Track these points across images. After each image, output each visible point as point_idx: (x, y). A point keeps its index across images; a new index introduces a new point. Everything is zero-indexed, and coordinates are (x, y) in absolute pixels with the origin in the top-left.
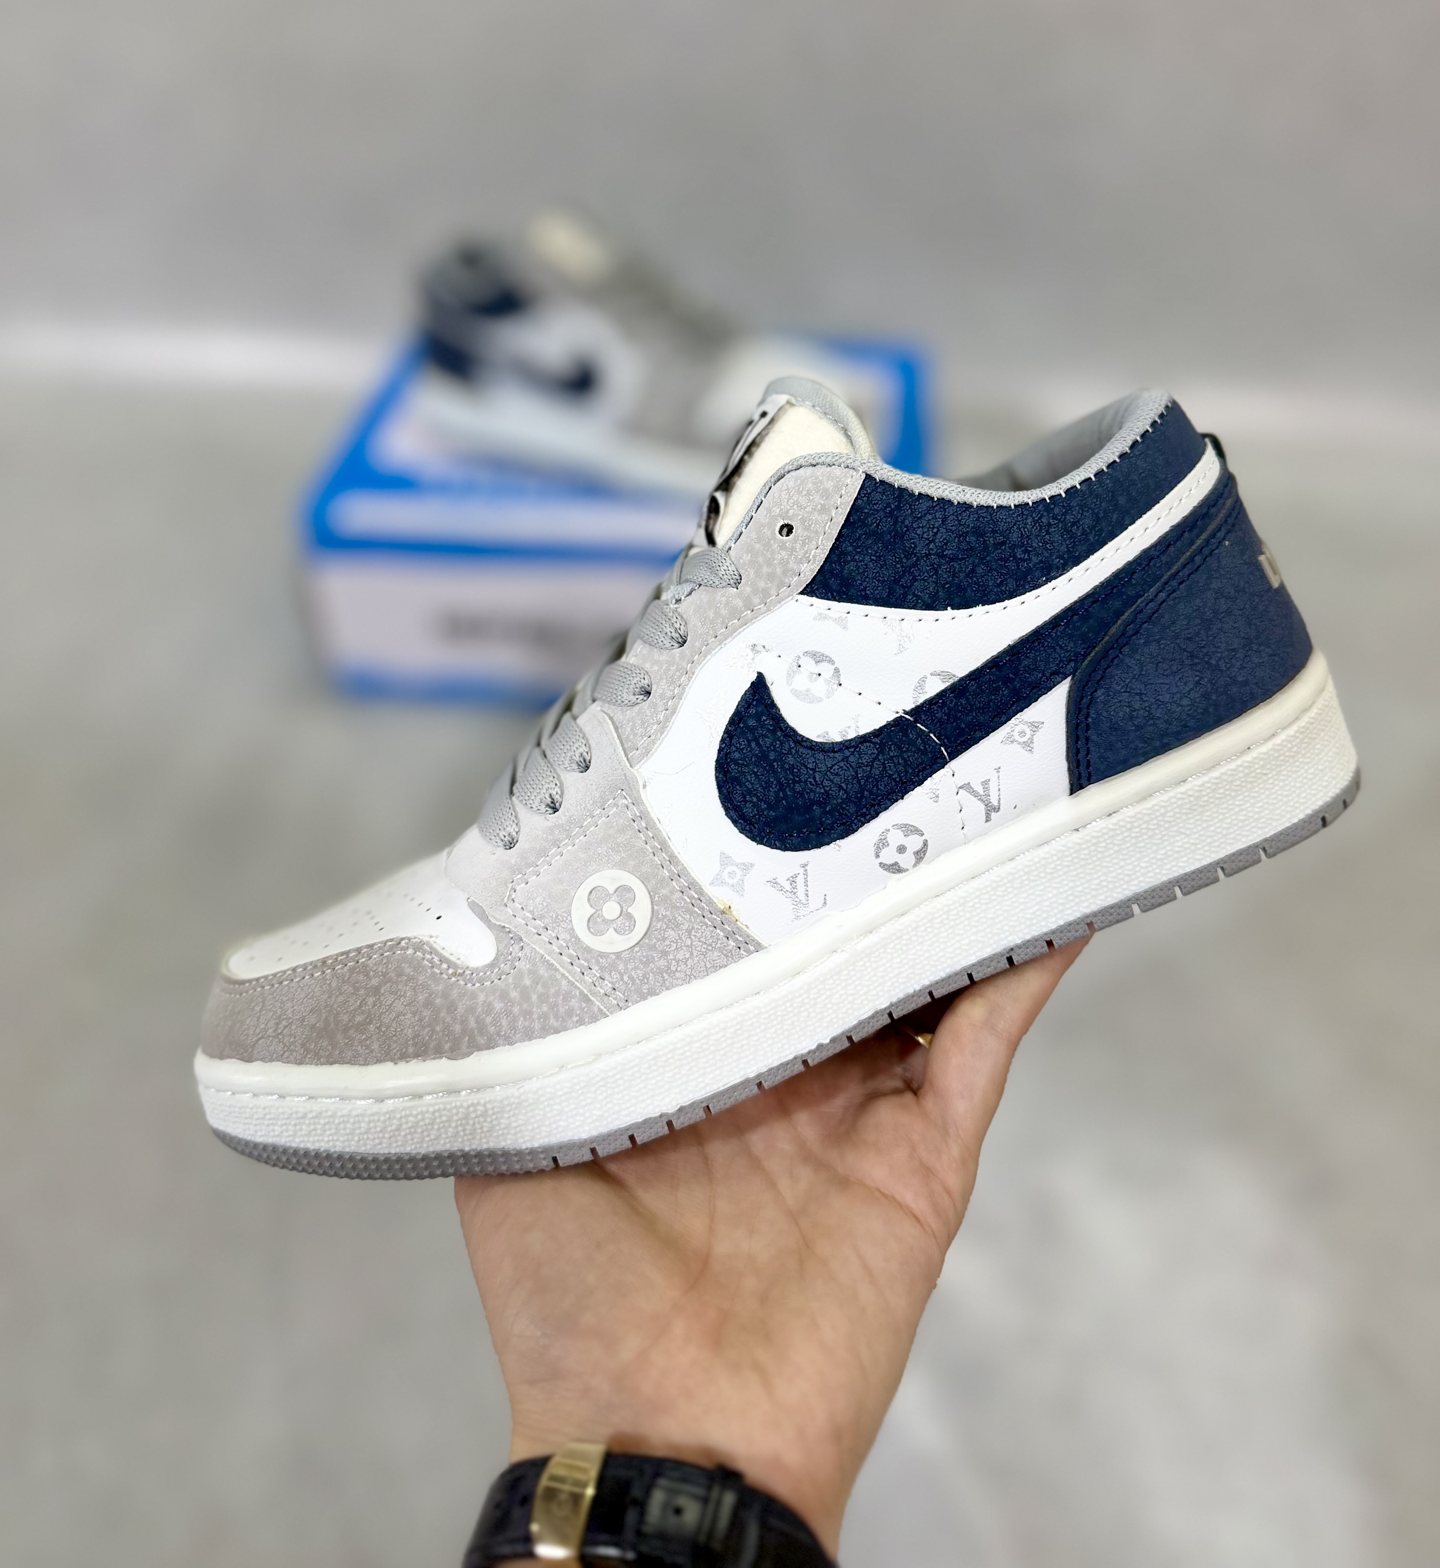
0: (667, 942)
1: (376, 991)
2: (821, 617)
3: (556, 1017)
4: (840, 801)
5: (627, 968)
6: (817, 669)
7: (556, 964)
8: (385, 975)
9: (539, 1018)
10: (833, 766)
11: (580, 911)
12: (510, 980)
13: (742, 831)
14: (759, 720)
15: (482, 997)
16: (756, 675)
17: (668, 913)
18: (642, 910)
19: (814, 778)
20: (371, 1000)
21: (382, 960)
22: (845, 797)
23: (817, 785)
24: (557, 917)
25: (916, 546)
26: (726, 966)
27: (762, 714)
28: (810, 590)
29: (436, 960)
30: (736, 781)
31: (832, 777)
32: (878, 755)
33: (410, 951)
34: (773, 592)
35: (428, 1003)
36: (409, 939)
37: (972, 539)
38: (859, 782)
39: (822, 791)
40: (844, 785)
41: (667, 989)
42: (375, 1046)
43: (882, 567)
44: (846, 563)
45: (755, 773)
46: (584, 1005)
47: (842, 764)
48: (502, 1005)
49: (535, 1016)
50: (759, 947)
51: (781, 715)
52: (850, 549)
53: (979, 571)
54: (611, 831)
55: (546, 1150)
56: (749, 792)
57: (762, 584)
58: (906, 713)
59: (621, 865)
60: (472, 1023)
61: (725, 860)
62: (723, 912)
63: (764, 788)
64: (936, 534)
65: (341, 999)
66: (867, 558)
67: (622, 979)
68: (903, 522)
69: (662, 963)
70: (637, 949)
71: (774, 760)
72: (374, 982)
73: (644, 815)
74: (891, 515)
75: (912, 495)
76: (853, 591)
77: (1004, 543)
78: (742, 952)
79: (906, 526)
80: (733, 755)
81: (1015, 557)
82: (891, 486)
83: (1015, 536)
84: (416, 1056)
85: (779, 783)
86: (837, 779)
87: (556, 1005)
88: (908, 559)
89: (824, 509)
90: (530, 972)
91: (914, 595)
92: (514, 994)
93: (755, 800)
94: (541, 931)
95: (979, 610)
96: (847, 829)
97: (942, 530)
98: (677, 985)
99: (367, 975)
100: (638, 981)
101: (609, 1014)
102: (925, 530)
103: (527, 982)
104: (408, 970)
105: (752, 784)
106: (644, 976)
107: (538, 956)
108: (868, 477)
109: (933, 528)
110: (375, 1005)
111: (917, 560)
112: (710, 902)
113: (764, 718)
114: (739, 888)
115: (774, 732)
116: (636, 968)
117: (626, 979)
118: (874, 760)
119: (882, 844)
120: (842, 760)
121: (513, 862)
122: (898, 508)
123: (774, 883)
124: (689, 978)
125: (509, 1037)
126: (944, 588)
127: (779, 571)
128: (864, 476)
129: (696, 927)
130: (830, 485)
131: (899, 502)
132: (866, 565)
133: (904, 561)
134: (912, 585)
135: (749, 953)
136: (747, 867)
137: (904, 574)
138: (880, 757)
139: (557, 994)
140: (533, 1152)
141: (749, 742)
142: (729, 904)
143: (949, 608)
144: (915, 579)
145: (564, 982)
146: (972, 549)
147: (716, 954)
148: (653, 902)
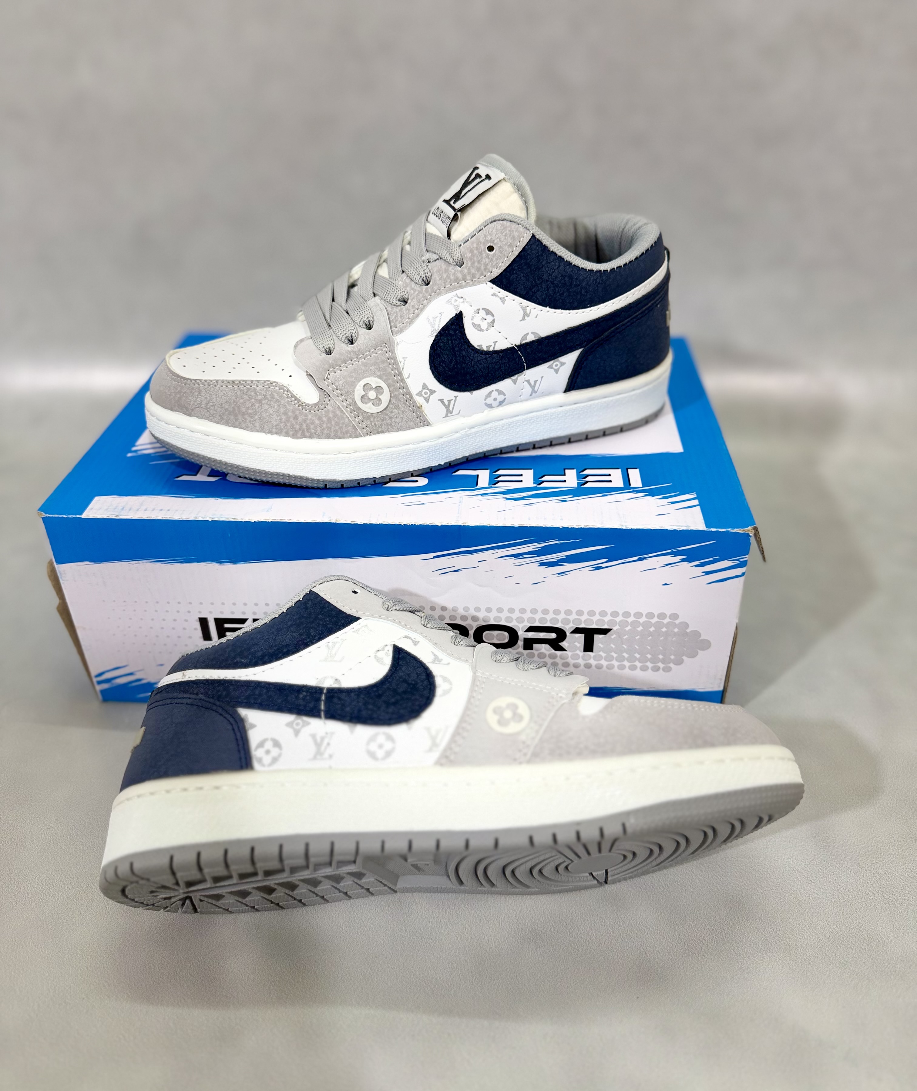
0: (393, 414)
1: (260, 401)
2: (494, 295)
3: (341, 432)
4: (478, 375)
5: (374, 420)
6: (485, 317)
7: (345, 411)
9: (334, 431)
10: (480, 360)
11: (359, 391)
12: (323, 413)
13: (435, 377)
14: (455, 332)
15: (310, 417)
16: (459, 312)
17: (396, 402)
18: (385, 398)
19: (471, 363)
22: (481, 374)
23: (472, 366)
24: (348, 392)
25: (543, 275)
26: (414, 428)
27: (457, 330)
28: (493, 281)
29: (290, 395)
30: (439, 356)
31: (478, 365)
32: (500, 360)
33: (277, 388)
34: (477, 276)
35: (285, 413)
36: (277, 383)
37: (567, 279)
38: (488, 369)
39: (473, 369)
40: (482, 369)
41: (389, 432)
42: (257, 425)
43: (527, 280)
44: (513, 274)
45: (447, 355)
46: (354, 430)
47: (484, 360)
48: (319, 422)
49: (332, 430)
50: (429, 424)
51: (465, 333)
52: (516, 268)
53: (565, 294)
54: (378, 361)
55: (323, 481)
56: (443, 362)
57: (473, 271)
58: (515, 345)
59: (380, 377)
60: (304, 426)
62: (419, 408)
63: (449, 362)
64: (553, 272)
65: (242, 401)
66: (522, 275)
67: (371, 424)
68: (541, 263)
69: (389, 422)
70: (380, 413)
71: (457, 351)
72: (260, 397)
73: (394, 358)
75: (549, 251)
76: (511, 288)
77: (579, 285)
78: (422, 424)
79: (542, 265)
80: (440, 344)
81: (581, 293)
82: (542, 243)
83: (584, 284)
84: (277, 433)
85: (456, 361)
86: (480, 366)
87: (342, 427)
88: (538, 280)
90: (333, 412)
91: (536, 297)
92: (324, 419)
93: (444, 365)
94: (340, 396)
95: (559, 311)
96: (478, 387)
97: (556, 271)
98: (393, 431)
100: (377, 426)
101: (363, 436)
103: (331, 415)
104: (276, 396)
105: (445, 359)
106: (381, 425)
107: (337, 406)
108: (533, 236)
109: (553, 269)
110: (259, 407)
111: (542, 282)
112: (415, 402)
113: (458, 332)
114: (427, 400)
115: (460, 339)
116: (378, 421)
117: (373, 424)
118: (497, 362)
120: (485, 359)
121: (330, 362)
123: (442, 401)
124: (398, 430)
125: (319, 436)
126: (549, 298)
127: (482, 268)
128: (532, 235)
129: (406, 410)
130: (516, 234)
131: (543, 253)
132: (521, 277)
133: (537, 280)
134: (536, 293)
135: (424, 425)
136: (433, 392)
137: (534, 287)
138: (500, 362)
139: (343, 423)
140: (318, 481)
141: (448, 340)
142: (421, 404)
143: (548, 307)
144: (538, 290)
145: (347, 420)
146: (565, 284)
147: (412, 423)
148: (391, 396)
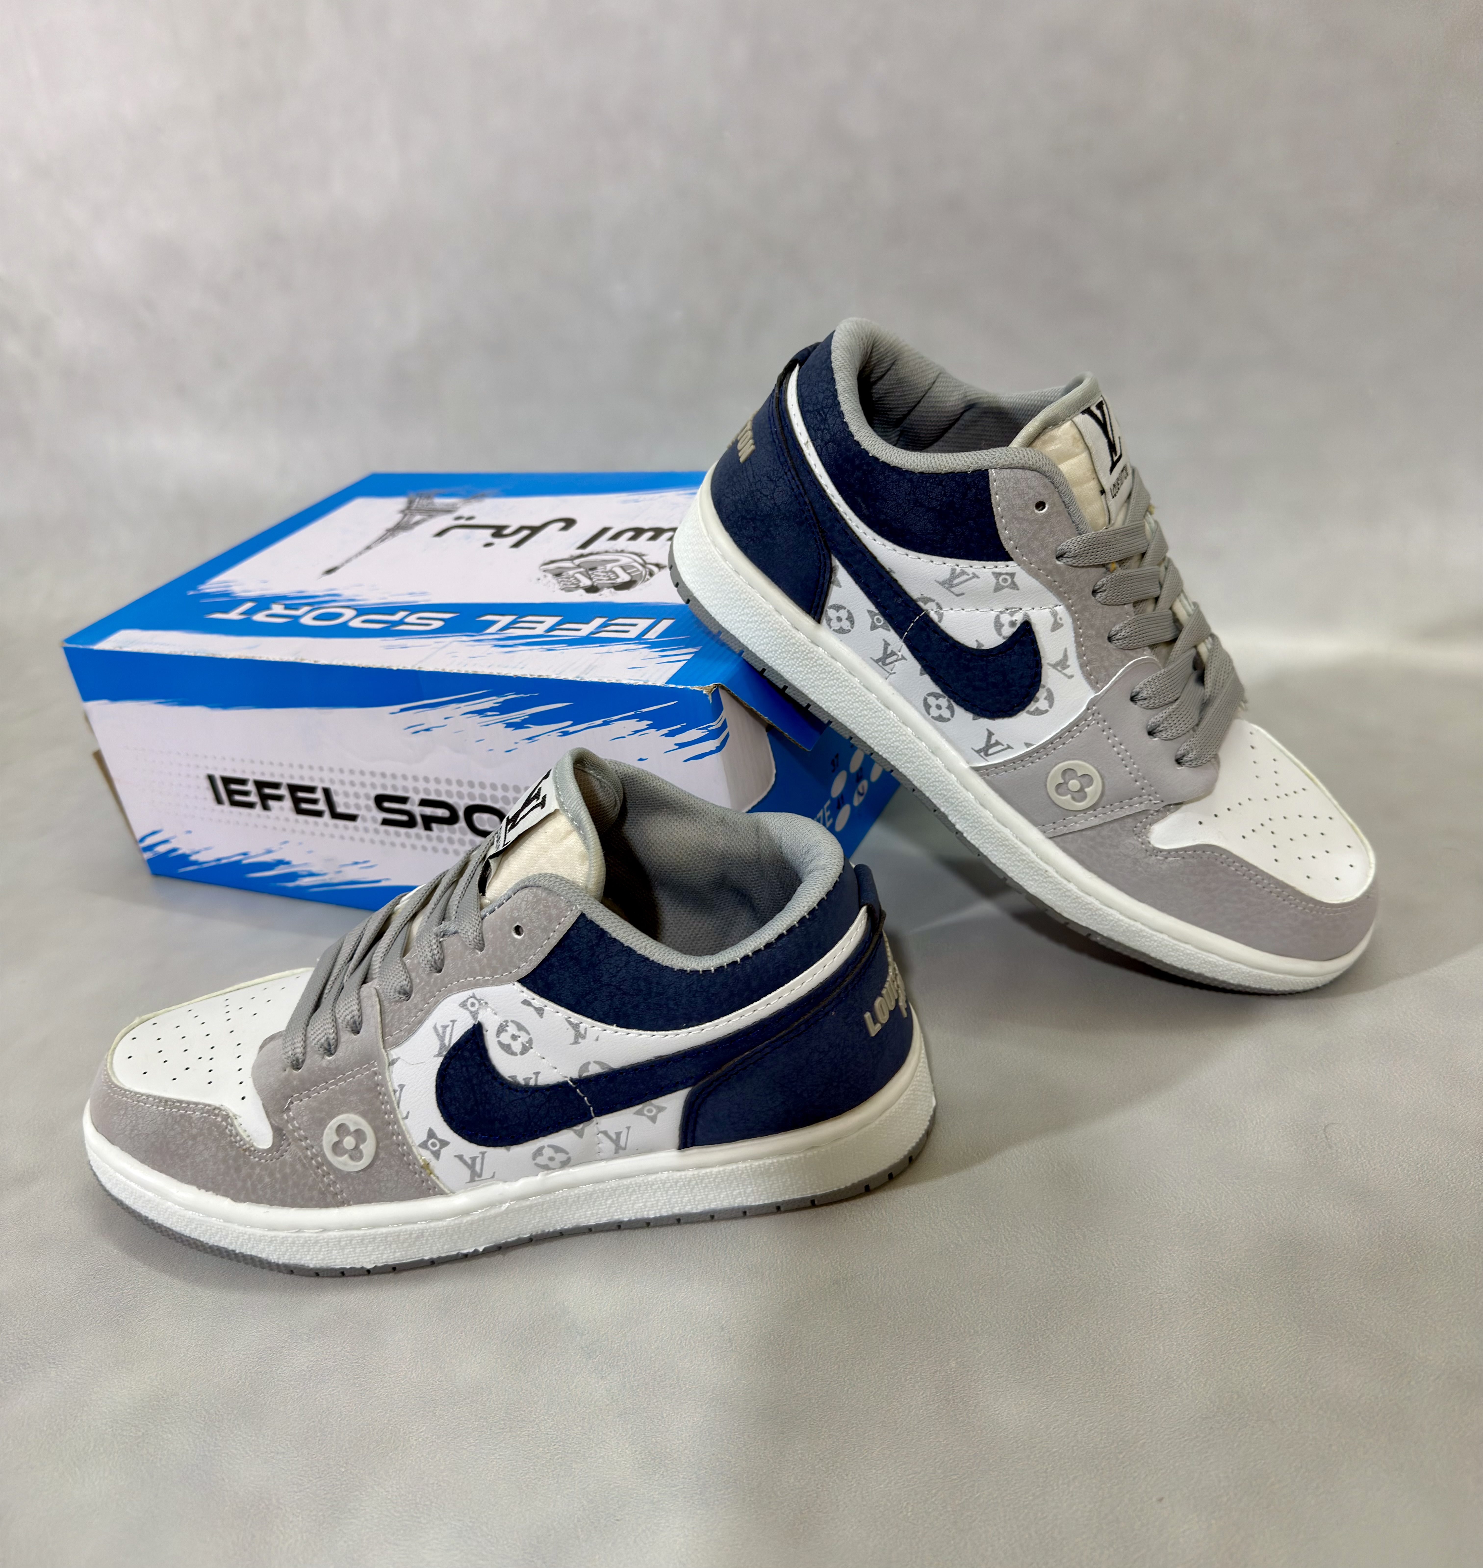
0: (382, 1175)
2: (526, 1003)
3: (303, 1198)
5: (353, 1183)
6: (517, 1033)
8: (201, 1129)
9: (292, 1195)
10: (514, 1100)
11: (330, 1135)
14: (471, 1054)
15: (257, 1170)
16: (478, 1022)
17: (387, 1157)
18: (368, 1148)
20: (190, 1143)
21: (201, 1118)
23: (501, 1109)
24: (314, 1135)
26: (418, 1198)
27: (476, 1049)
28: (522, 981)
29: (234, 1132)
30: (451, 1088)
31: (512, 1107)
32: (546, 1102)
33: (219, 1119)
34: (500, 971)
35: (224, 1161)
36: (220, 1110)
37: (642, 983)
38: (529, 1115)
39: (504, 1114)
41: (377, 1202)
42: (189, 1173)
43: (576, 983)
44: (551, 973)
45: (462, 1088)
46: (322, 1196)
49: (290, 1194)
50: (443, 1193)
52: (557, 963)
53: (642, 1007)
54: (362, 1088)
55: (286, 1265)
56: (456, 1099)
57: (494, 962)
58: (572, 1080)
59: (364, 1115)
60: (250, 1185)
61: (431, 1134)
62: (424, 1167)
64: (618, 972)
66: (567, 974)
67: (349, 1188)
68: (598, 956)
69: (377, 1186)
71: (476, 1084)
73: (386, 1085)
74: (592, 947)
75: (610, 938)
76: (552, 993)
78: (431, 1192)
79: (600, 960)
80: (451, 1071)
81: (668, 1005)
82: (597, 926)
84: (213, 1190)
85: (476, 1100)
86: (515, 1109)
87: (303, 1190)
88: (595, 983)
89: (545, 930)
90: (291, 1164)
92: (279, 1174)
93: (458, 1105)
94: (303, 1139)
97: (625, 970)
98: (382, 1202)
99: (190, 1124)
100: (359, 1192)
101: (336, 1205)
102: (612, 967)
104: (216, 1132)
105: (458, 1093)
106: (364, 1190)
107: (297, 1156)
109: (617, 967)
111: (602, 986)
112: (416, 1157)
113: (475, 1054)
116: (360, 1184)
117: (351, 1189)
118: (542, 1105)
119: (539, 1152)
120: (521, 1099)
121: (297, 1081)
122: (598, 945)
123: (460, 1158)
124: (394, 1199)
125: (271, 1201)
126: (613, 1011)
127: (506, 959)
128: (580, 913)
129: (403, 1170)
130: (555, 912)
131: (600, 941)
132: (565, 979)
133: (592, 983)
134: (593, 1002)
135: (436, 1194)
136: (444, 1143)
137: (589, 993)
138: (547, 1104)
139: (305, 1185)
140: (278, 1264)
141: (462, 1066)
142: (429, 1161)
143: (615, 1025)
144: (596, 999)
145: (310, 1179)
146: (641, 991)
147: (414, 1190)
148: (378, 1147)
